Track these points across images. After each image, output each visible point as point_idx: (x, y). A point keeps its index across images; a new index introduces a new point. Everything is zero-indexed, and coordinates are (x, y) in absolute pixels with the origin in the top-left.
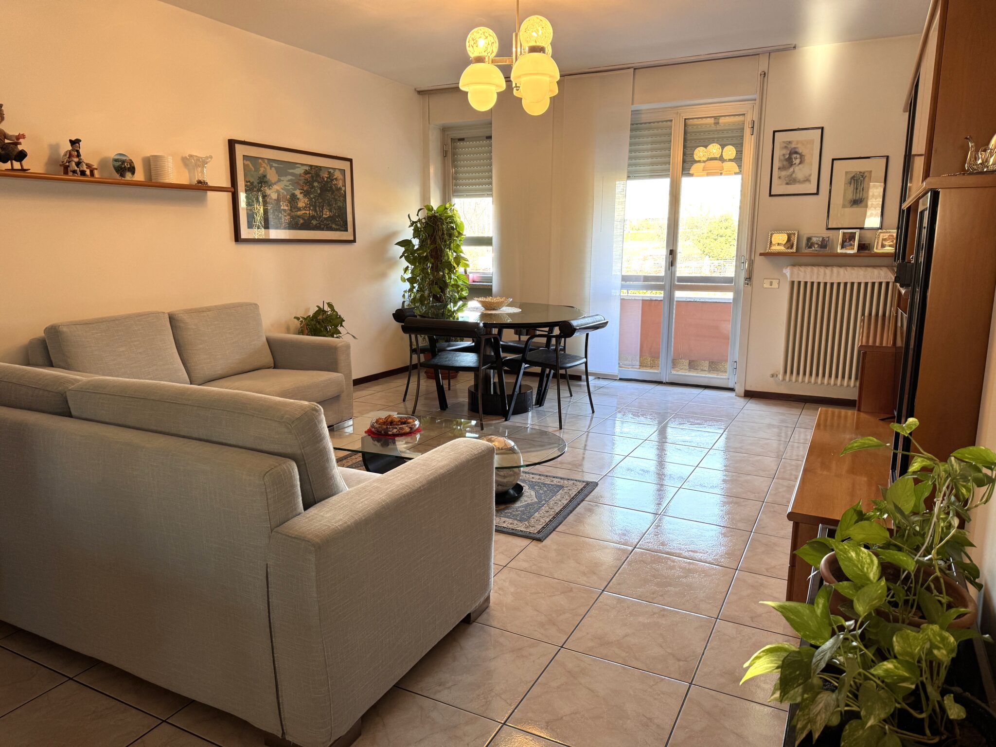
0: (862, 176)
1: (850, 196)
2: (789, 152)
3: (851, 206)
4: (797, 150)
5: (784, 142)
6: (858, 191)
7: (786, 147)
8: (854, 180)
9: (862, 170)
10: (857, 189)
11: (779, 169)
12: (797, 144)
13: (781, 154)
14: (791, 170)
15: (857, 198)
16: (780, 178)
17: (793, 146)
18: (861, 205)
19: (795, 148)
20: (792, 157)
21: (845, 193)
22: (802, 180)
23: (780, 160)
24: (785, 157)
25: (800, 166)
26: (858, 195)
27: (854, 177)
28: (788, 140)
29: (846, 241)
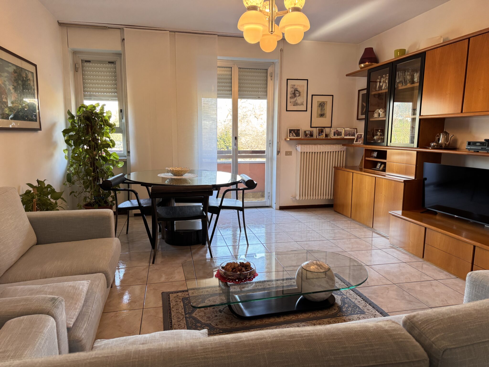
0: (324, 103)
1: (320, 112)
2: (294, 90)
3: (320, 117)
4: (297, 89)
5: (292, 85)
6: (322, 110)
7: (293, 88)
8: (321, 105)
9: (324, 101)
10: (322, 109)
11: (290, 98)
12: (297, 86)
13: (291, 91)
14: (295, 99)
15: (322, 113)
16: (290, 102)
17: (296, 87)
18: (324, 117)
19: (296, 88)
20: (295, 93)
21: (317, 111)
22: (300, 104)
23: (290, 94)
24: (292, 92)
25: (299, 97)
26: (322, 112)
27: (321, 103)
28: (294, 84)
29: (320, 133)
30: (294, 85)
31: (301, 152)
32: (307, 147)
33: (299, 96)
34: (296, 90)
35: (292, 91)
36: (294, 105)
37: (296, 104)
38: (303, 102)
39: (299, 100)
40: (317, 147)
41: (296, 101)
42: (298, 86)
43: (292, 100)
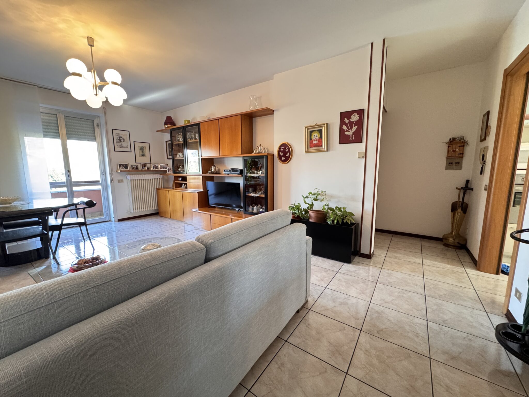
0: (143, 148)
1: (141, 153)
3: (142, 156)
10: (142, 151)
11: (116, 142)
14: (121, 143)
15: (143, 154)
18: (144, 156)
21: (139, 152)
27: (141, 148)
29: (143, 167)
30: (119, 134)
31: (131, 180)
32: (135, 176)
33: (124, 141)
34: (120, 137)
35: (117, 138)
36: (120, 148)
37: (122, 147)
38: (128, 146)
39: (124, 144)
40: (143, 176)
41: (122, 145)
42: (121, 134)
43: (118, 144)
